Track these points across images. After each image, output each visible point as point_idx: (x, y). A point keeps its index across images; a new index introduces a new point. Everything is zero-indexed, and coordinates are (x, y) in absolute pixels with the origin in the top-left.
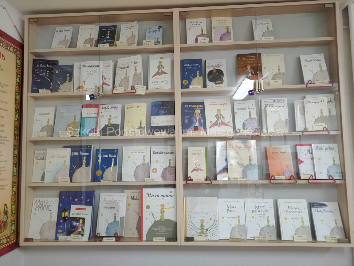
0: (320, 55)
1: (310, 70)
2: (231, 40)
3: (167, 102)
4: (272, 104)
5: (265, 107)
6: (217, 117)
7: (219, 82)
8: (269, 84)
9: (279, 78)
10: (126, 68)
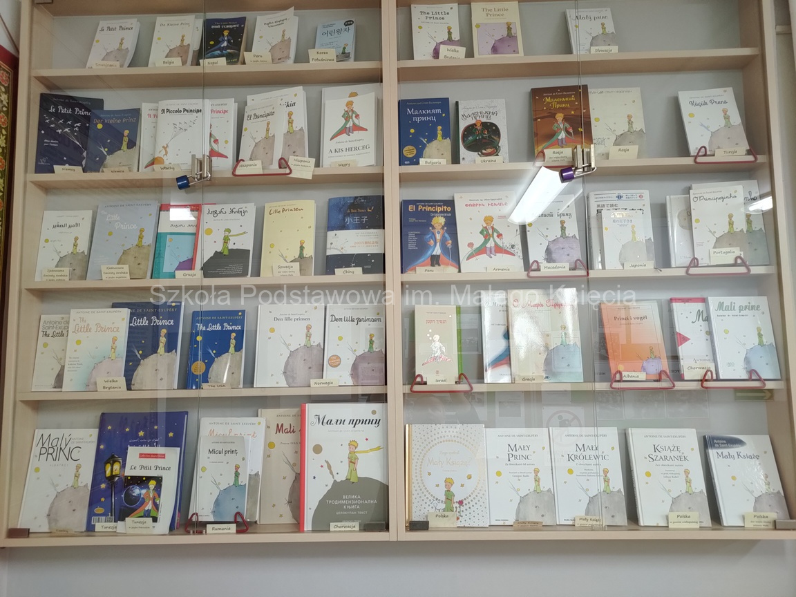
0: (725, 91)
1: (702, 125)
2: (518, 53)
3: (365, 197)
4: (614, 203)
5: (599, 212)
6: (486, 234)
7: (489, 151)
8: (607, 156)
9: (631, 143)
10: (268, 115)
